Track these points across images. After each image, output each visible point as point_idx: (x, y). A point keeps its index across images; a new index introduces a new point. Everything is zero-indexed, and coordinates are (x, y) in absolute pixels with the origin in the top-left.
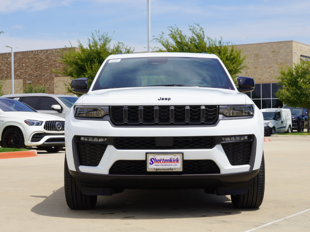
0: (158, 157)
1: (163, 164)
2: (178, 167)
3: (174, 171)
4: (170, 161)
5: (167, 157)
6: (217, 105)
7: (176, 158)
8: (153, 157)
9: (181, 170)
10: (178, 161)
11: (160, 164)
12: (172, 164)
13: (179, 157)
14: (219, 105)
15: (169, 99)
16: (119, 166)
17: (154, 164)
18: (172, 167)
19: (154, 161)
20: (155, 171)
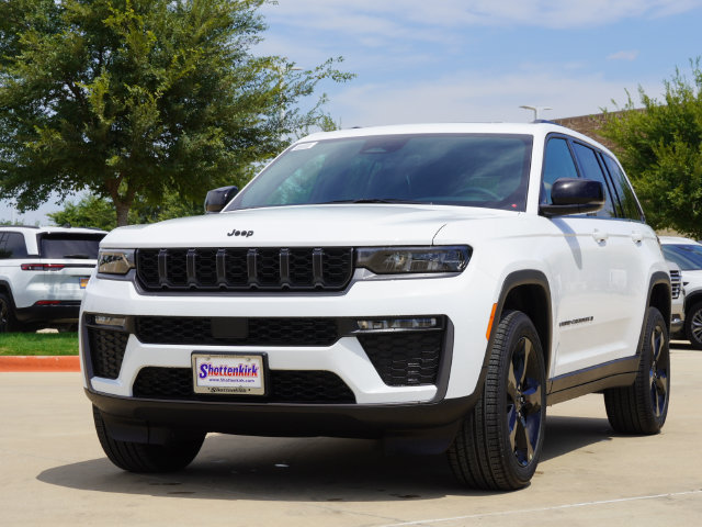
0: (216, 362)
1: (227, 378)
2: (255, 384)
3: (248, 393)
4: (240, 371)
5: (233, 363)
6: (349, 248)
7: (250, 366)
8: (207, 362)
9: (262, 392)
10: (254, 372)
11: (219, 377)
12: (245, 378)
13: (258, 362)
14: (355, 248)
15: (250, 233)
16: (149, 379)
17: (209, 377)
18: (244, 385)
19: (207, 370)
20: (208, 392)
